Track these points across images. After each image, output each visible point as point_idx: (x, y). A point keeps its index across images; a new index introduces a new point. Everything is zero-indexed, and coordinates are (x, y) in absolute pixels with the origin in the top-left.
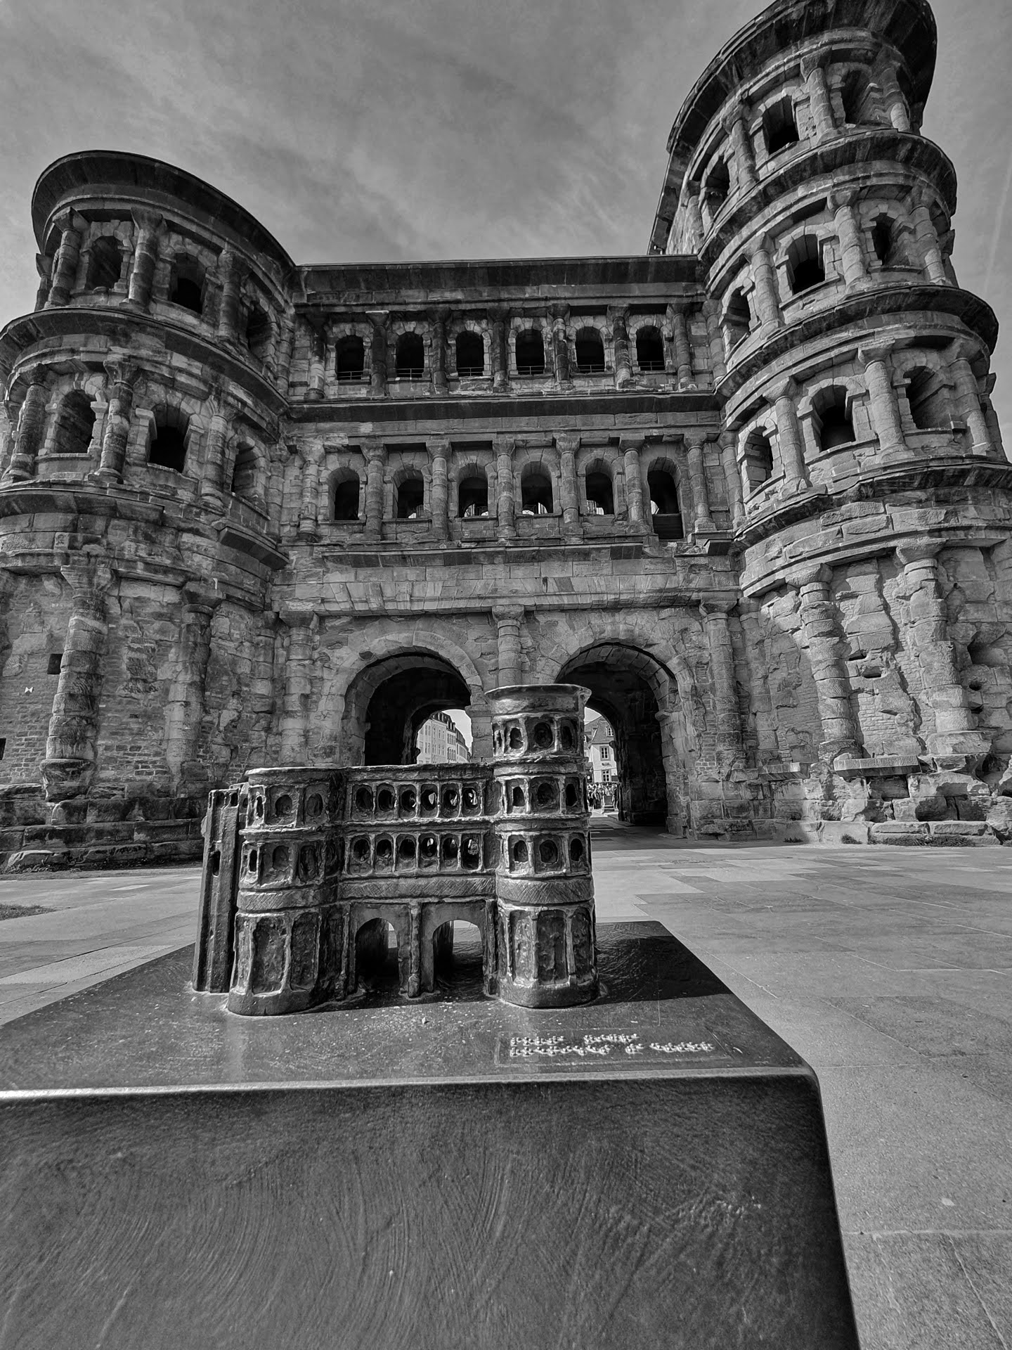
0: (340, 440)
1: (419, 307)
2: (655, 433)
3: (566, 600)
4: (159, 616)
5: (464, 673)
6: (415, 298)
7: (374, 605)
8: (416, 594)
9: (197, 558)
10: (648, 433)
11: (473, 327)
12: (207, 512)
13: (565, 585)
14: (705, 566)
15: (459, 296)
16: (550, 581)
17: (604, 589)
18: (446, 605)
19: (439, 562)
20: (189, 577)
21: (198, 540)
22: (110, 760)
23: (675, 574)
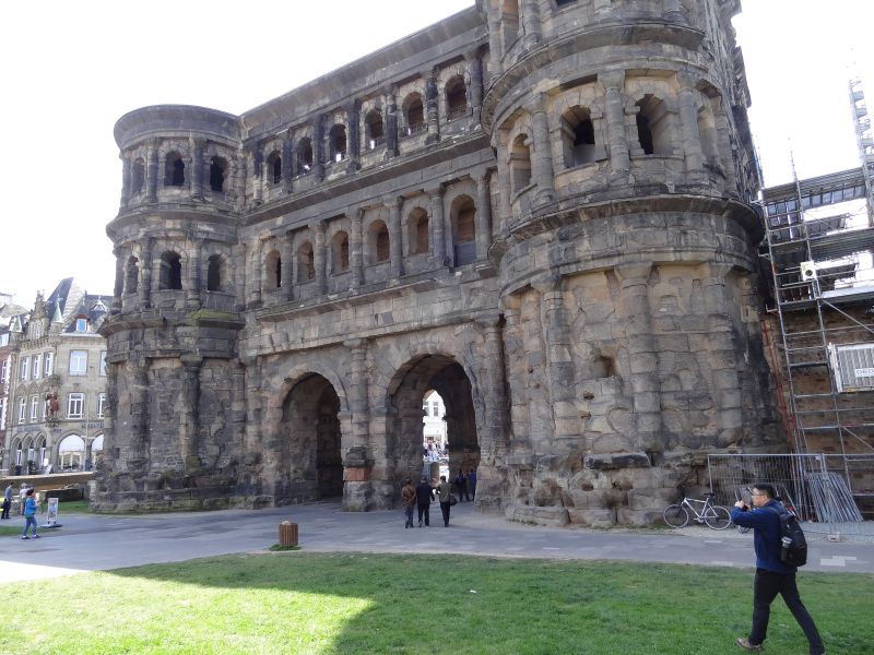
0: (267, 233)
1: (306, 118)
2: (450, 178)
3: (388, 330)
4: (172, 377)
6: (302, 112)
7: (285, 348)
8: (306, 337)
9: (186, 340)
10: (443, 180)
11: (339, 120)
12: (190, 311)
13: (388, 317)
14: (482, 288)
15: (327, 101)
16: (380, 316)
17: (412, 318)
18: (321, 343)
19: (316, 313)
20: (183, 353)
21: (186, 329)
22: (157, 457)
23: (460, 298)
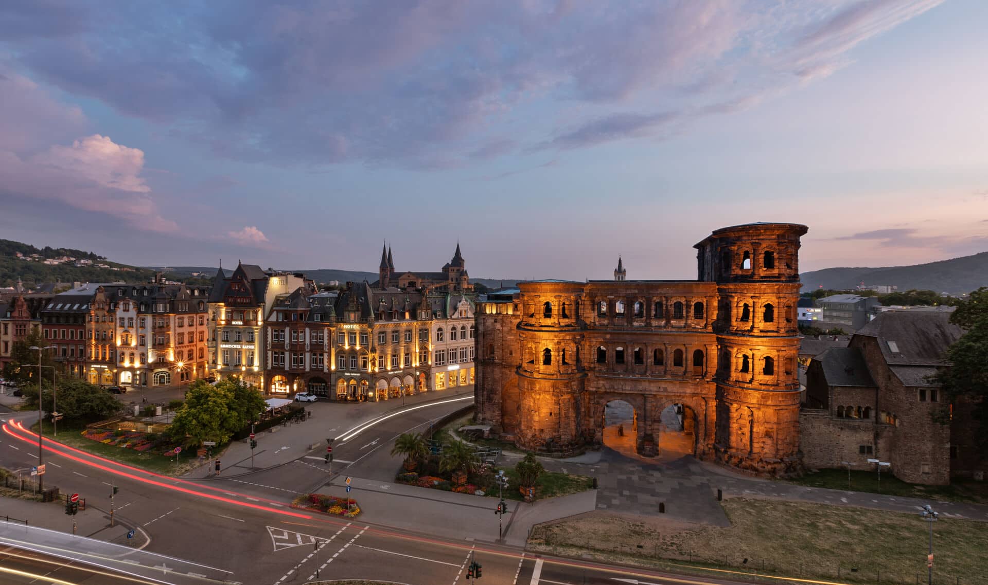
2: (696, 343)
14: (707, 388)
16: (661, 388)
17: (676, 391)
19: (629, 380)
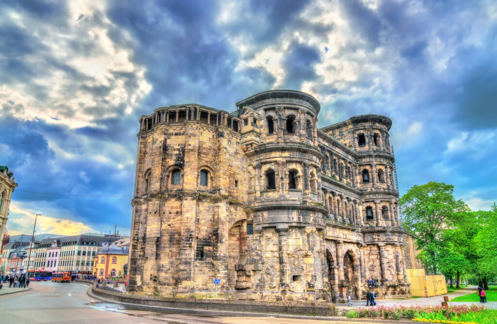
5: (333, 257)
14: (361, 235)
15: (327, 145)
16: (344, 235)
23: (357, 236)
